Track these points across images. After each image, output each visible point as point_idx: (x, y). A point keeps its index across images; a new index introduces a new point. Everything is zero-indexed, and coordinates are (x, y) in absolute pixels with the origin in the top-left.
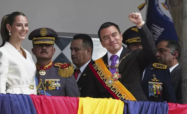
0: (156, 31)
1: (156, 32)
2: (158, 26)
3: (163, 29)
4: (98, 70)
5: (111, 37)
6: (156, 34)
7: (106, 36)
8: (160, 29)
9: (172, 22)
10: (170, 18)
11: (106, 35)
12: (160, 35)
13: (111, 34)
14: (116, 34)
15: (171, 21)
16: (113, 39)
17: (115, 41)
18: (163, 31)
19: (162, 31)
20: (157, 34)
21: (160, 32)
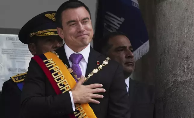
0: (111, 23)
1: (111, 25)
2: (115, 15)
3: (122, 19)
4: (53, 71)
5: (80, 23)
6: (111, 28)
7: (74, 21)
8: (119, 19)
9: (138, 8)
10: (134, 3)
11: (72, 19)
12: (117, 28)
13: (81, 20)
14: (87, 20)
15: (136, 6)
16: (82, 27)
17: (86, 30)
18: (123, 23)
19: (121, 23)
20: (113, 27)
21: (118, 24)
